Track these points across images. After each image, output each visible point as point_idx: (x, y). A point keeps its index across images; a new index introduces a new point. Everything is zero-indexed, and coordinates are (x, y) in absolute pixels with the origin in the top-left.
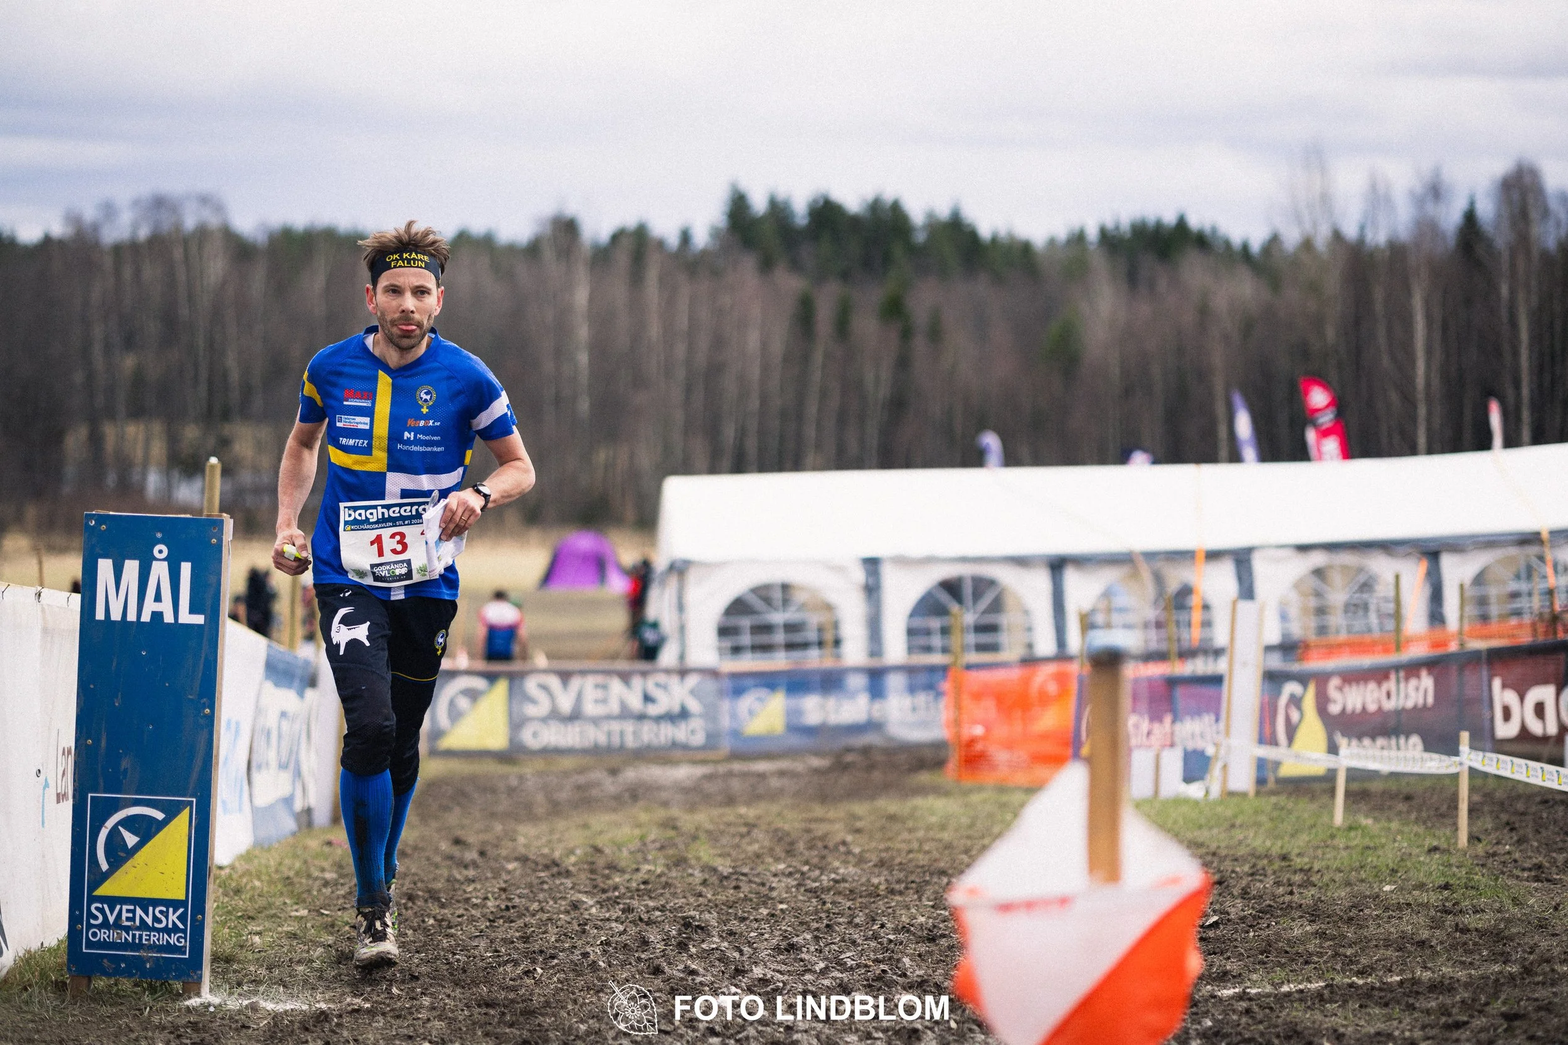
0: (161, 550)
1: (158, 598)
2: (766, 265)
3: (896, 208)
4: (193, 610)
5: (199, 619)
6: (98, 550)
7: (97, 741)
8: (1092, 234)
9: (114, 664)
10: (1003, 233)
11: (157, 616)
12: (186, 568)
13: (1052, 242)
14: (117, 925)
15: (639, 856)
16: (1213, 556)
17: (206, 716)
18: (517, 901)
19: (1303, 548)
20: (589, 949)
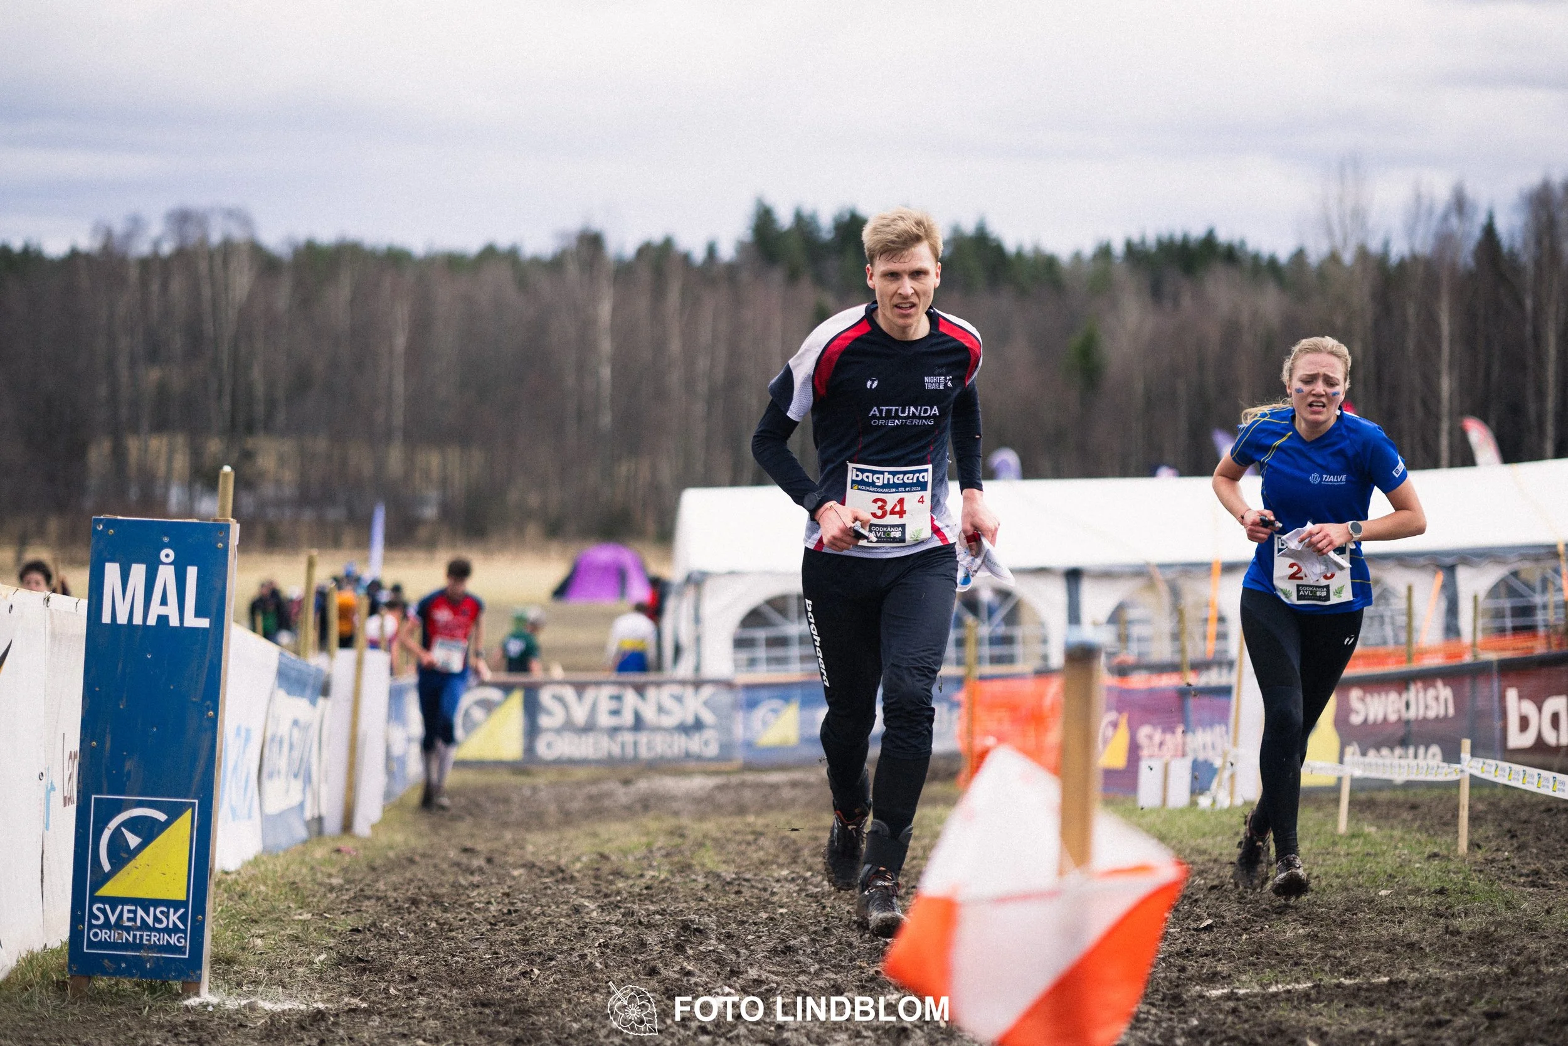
0: (168, 555)
1: (164, 602)
5: (204, 622)
6: (105, 554)
7: (101, 745)
8: (1118, 247)
9: (120, 667)
10: (1028, 247)
11: (163, 619)
12: (192, 572)
13: (1077, 256)
15: (645, 863)
16: (1226, 569)
17: (209, 718)
18: (519, 905)
20: (586, 951)
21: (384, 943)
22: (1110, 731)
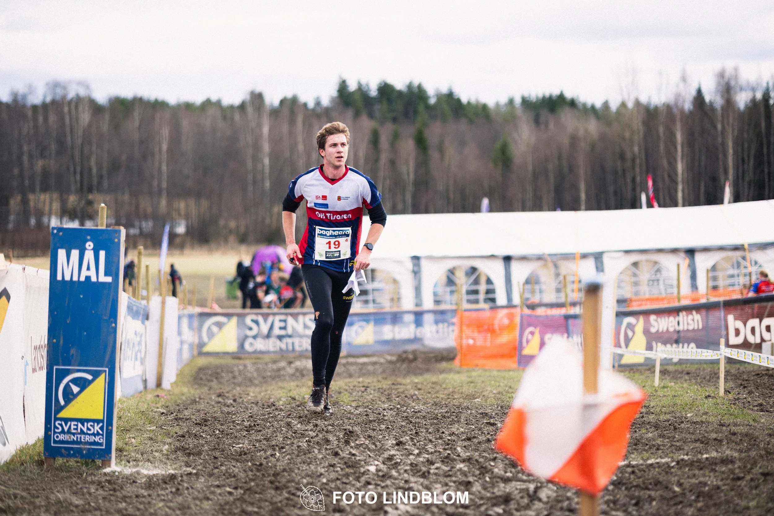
0: (90, 245)
1: (88, 269)
2: (357, 114)
3: (420, 87)
4: (106, 274)
5: (109, 279)
6: (58, 245)
7: (58, 341)
9: (67, 302)
11: (88, 278)
12: (102, 254)
13: (497, 105)
14: (69, 432)
16: (584, 256)
17: (112, 327)
18: (259, 422)
19: (627, 252)
20: (301, 444)
22: (530, 336)
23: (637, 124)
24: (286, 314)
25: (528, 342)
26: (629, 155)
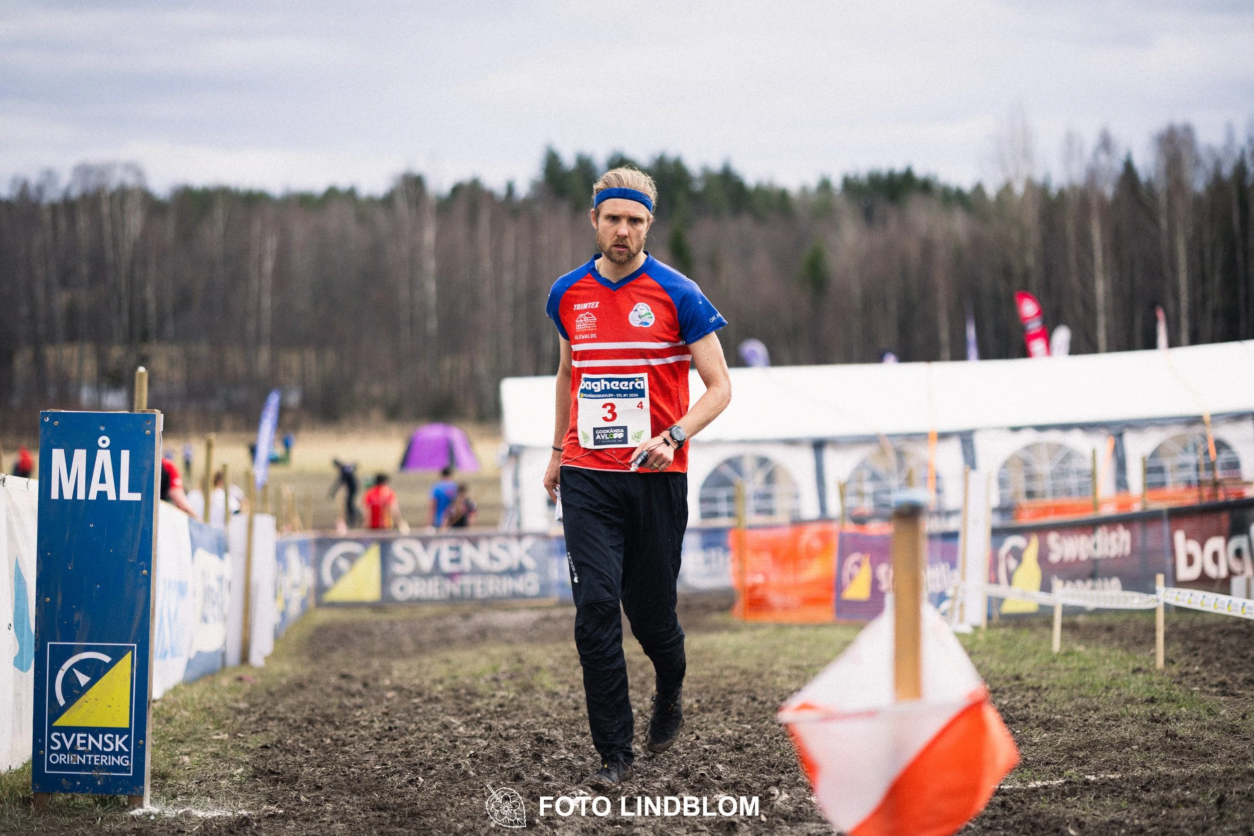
0: (104, 441)
1: (102, 480)
2: (577, 210)
3: (678, 163)
4: (132, 489)
5: (137, 497)
6: (52, 442)
7: (54, 600)
8: (837, 182)
9: (67, 536)
10: (765, 182)
11: (102, 495)
12: (125, 455)
13: (804, 190)
14: (73, 750)
15: (494, 685)
16: (944, 436)
17: (144, 576)
18: (398, 723)
19: (1014, 429)
20: (460, 761)
21: (291, 758)
22: (855, 569)
23: (1031, 218)
24: (460, 538)
25: (851, 577)
26: (1017, 270)
